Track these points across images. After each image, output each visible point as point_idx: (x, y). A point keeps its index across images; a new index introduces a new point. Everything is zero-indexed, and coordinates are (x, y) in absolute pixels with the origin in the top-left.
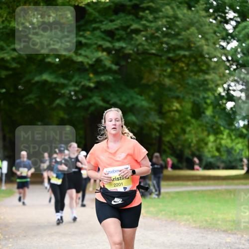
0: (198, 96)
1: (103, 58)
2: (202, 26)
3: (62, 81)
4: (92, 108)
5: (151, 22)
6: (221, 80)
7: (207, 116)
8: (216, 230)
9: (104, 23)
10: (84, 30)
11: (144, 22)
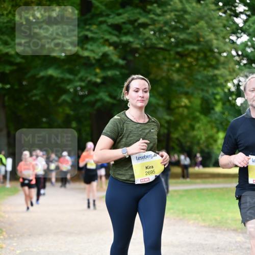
0: (207, 91)
1: (109, 53)
2: (211, 19)
3: (68, 76)
4: (99, 104)
5: (159, 15)
6: (231, 75)
7: (216, 113)
8: (226, 229)
9: (111, 16)
10: (90, 24)
11: (152, 16)
